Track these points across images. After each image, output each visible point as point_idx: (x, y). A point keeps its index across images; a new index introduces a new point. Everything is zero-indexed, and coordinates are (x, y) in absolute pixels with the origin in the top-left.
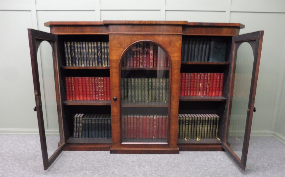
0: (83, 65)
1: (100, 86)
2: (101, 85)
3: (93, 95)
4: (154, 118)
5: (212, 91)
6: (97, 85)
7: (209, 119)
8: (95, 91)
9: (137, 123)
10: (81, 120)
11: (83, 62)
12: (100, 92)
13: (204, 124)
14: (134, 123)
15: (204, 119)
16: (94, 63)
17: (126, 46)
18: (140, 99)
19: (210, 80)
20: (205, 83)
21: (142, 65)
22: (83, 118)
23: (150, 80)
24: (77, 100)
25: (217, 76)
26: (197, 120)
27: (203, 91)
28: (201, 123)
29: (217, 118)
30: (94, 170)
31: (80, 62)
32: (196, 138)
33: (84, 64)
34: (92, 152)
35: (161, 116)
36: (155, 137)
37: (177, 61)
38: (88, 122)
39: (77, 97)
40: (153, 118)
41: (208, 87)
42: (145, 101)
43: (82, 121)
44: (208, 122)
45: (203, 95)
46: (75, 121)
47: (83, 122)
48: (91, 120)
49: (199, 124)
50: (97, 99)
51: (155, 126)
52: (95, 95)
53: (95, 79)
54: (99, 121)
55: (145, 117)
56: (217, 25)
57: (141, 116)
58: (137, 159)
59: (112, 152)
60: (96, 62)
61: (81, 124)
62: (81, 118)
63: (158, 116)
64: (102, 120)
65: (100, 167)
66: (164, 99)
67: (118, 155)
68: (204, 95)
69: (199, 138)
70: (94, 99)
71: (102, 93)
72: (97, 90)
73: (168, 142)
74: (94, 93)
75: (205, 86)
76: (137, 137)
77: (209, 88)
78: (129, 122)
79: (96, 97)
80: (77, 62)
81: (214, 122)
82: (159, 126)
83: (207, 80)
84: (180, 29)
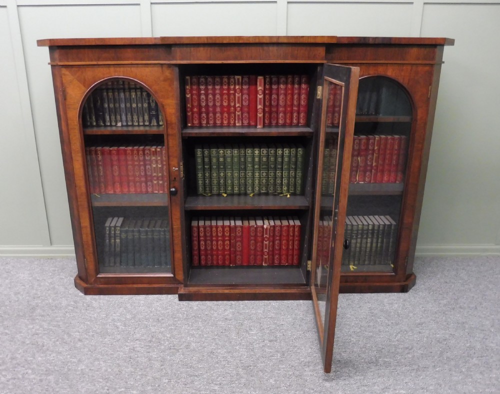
0: (119, 124)
1: (154, 166)
2: (157, 162)
3: (141, 182)
4: (265, 227)
5: (382, 171)
6: (148, 162)
7: (375, 228)
8: (146, 175)
9: (230, 236)
10: (118, 232)
11: (118, 117)
12: (155, 176)
13: (365, 236)
14: (223, 236)
15: (366, 228)
16: (141, 120)
18: (237, 189)
19: (379, 150)
20: (369, 157)
21: (240, 122)
22: (123, 229)
23: (257, 152)
24: (110, 192)
25: (394, 140)
26: (352, 230)
27: (365, 172)
28: (359, 236)
29: (390, 226)
30: (150, 341)
31: (113, 117)
32: (349, 265)
33: (121, 121)
34: (142, 297)
35: (278, 223)
36: (265, 263)
38: (133, 236)
39: (110, 188)
40: (263, 227)
41: (374, 164)
42: (246, 194)
43: (120, 234)
44: (373, 234)
45: (364, 181)
46: (107, 236)
47: (124, 235)
48: (139, 231)
49: (355, 237)
50: (150, 190)
51: (266, 241)
52: (146, 183)
53: (144, 150)
54: (156, 234)
55: (246, 223)
56: (397, 42)
57: (239, 223)
58: (233, 313)
59: (182, 298)
60: (146, 117)
61: (118, 241)
62: (119, 228)
63: (272, 223)
64: (159, 231)
65: (162, 333)
66: (285, 188)
68: (367, 179)
69: (354, 265)
70: (144, 190)
71: (160, 178)
72: (149, 174)
74: (143, 179)
75: (369, 163)
76: (230, 263)
77: (377, 166)
78: (214, 234)
79: (147, 186)
80: (108, 118)
81: (385, 231)
82: (273, 242)
83: (373, 150)
84: (321, 51)
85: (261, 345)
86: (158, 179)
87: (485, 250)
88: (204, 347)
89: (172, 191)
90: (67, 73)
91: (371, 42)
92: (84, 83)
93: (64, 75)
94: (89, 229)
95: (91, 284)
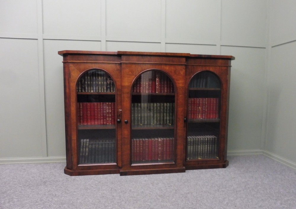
0: (92, 91)
1: (108, 111)
2: (109, 109)
3: (101, 119)
4: (159, 140)
5: (210, 114)
6: (105, 109)
7: (209, 140)
8: (103, 116)
9: (143, 146)
10: (87, 145)
11: (92, 88)
12: (108, 116)
13: (204, 144)
14: (140, 145)
15: (204, 140)
16: (103, 89)
17: (137, 74)
18: (146, 122)
19: (208, 103)
20: (204, 107)
21: (148, 91)
22: (90, 143)
23: (155, 105)
24: (85, 124)
25: (214, 100)
26: (198, 141)
27: (202, 114)
28: (202, 144)
29: (215, 138)
30: (111, 190)
31: (89, 88)
33: (93, 90)
35: (165, 139)
36: (160, 159)
37: (182, 87)
38: (95, 146)
39: (85, 122)
40: (158, 141)
41: (206, 110)
42: (150, 124)
43: (89, 145)
44: (207, 143)
45: (202, 118)
46: (82, 146)
47: (90, 146)
48: (98, 144)
49: (200, 144)
50: (105, 123)
51: (160, 146)
52: (103, 119)
53: (103, 104)
54: (106, 145)
55: (150, 139)
56: (213, 57)
57: (147, 139)
58: (148, 179)
59: (122, 174)
60: (105, 88)
61: (87, 149)
62: (88, 143)
63: (162, 139)
64: (108, 144)
65: (116, 187)
66: (168, 122)
67: (129, 177)
68: (204, 117)
69: (200, 158)
70: (102, 123)
71: (110, 117)
72: (105, 115)
73: (175, 162)
75: (204, 109)
76: (143, 159)
77: (207, 111)
78: (135, 145)
79: (103, 121)
80: (87, 88)
81: (213, 142)
82: (163, 148)
83: (205, 104)
84: (184, 59)
85: (165, 188)
86: (109, 118)
87: (256, 152)
88: (138, 191)
89: (118, 121)
90: (72, 66)
91: (203, 57)
92: (80, 70)
93: (71, 66)
94: (76, 141)
95: (74, 170)
